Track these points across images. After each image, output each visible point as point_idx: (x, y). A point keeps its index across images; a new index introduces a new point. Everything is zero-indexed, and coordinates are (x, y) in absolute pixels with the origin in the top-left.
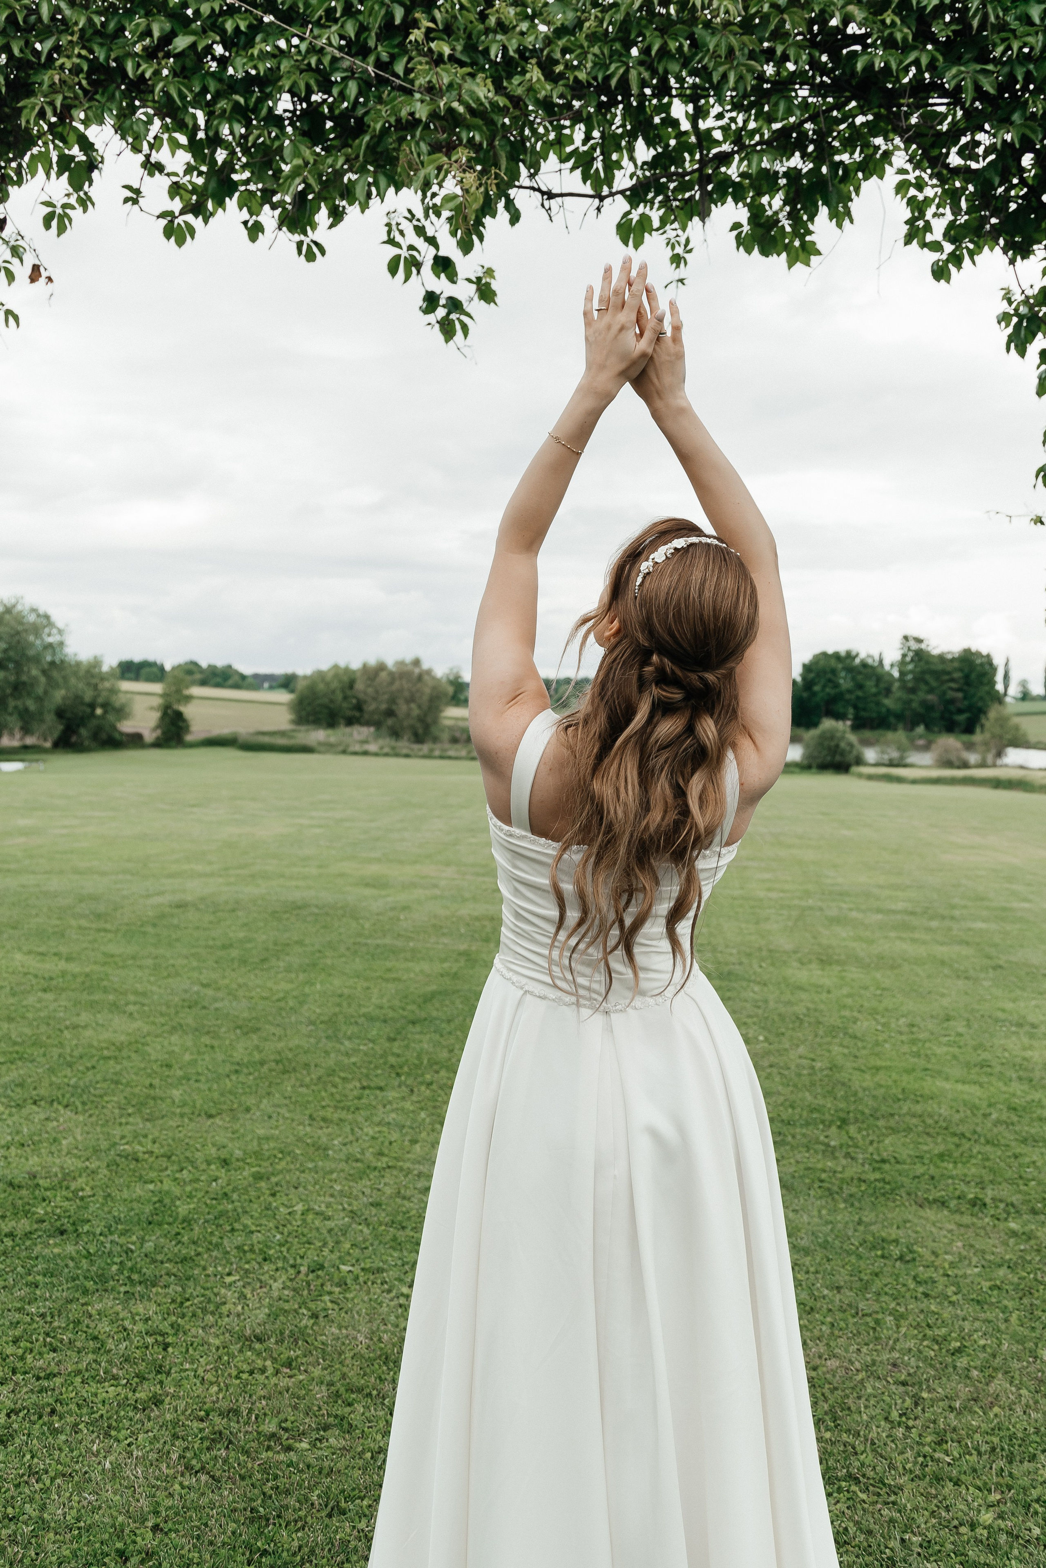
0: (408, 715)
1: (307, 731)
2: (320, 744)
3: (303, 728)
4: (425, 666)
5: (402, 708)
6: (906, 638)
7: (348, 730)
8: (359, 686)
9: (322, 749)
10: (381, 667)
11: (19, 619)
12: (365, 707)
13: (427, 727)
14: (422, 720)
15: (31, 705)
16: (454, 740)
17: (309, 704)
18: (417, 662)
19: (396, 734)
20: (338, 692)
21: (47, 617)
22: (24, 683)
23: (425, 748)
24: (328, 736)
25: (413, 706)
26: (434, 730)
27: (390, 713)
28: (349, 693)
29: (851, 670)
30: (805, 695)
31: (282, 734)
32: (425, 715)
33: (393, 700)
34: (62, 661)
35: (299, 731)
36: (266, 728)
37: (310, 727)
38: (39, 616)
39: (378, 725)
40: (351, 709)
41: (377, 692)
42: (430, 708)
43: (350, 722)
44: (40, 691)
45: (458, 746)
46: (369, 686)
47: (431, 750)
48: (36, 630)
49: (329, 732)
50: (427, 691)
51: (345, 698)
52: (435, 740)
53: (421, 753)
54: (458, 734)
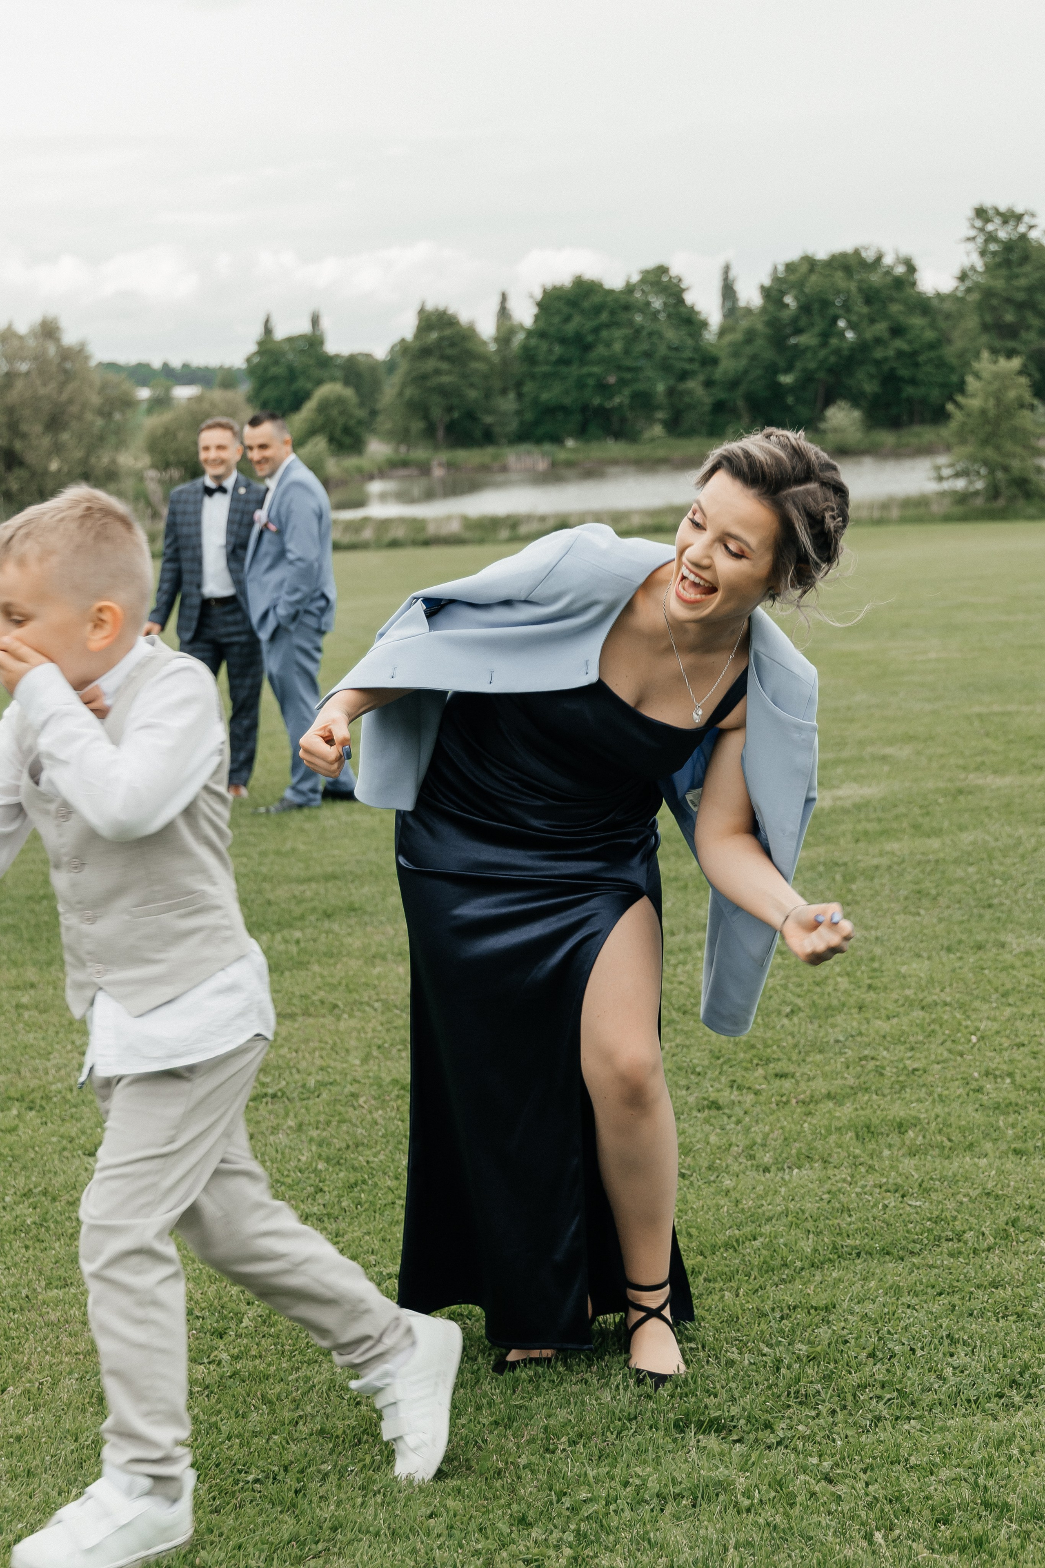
6: (981, 213)
29: (871, 296)
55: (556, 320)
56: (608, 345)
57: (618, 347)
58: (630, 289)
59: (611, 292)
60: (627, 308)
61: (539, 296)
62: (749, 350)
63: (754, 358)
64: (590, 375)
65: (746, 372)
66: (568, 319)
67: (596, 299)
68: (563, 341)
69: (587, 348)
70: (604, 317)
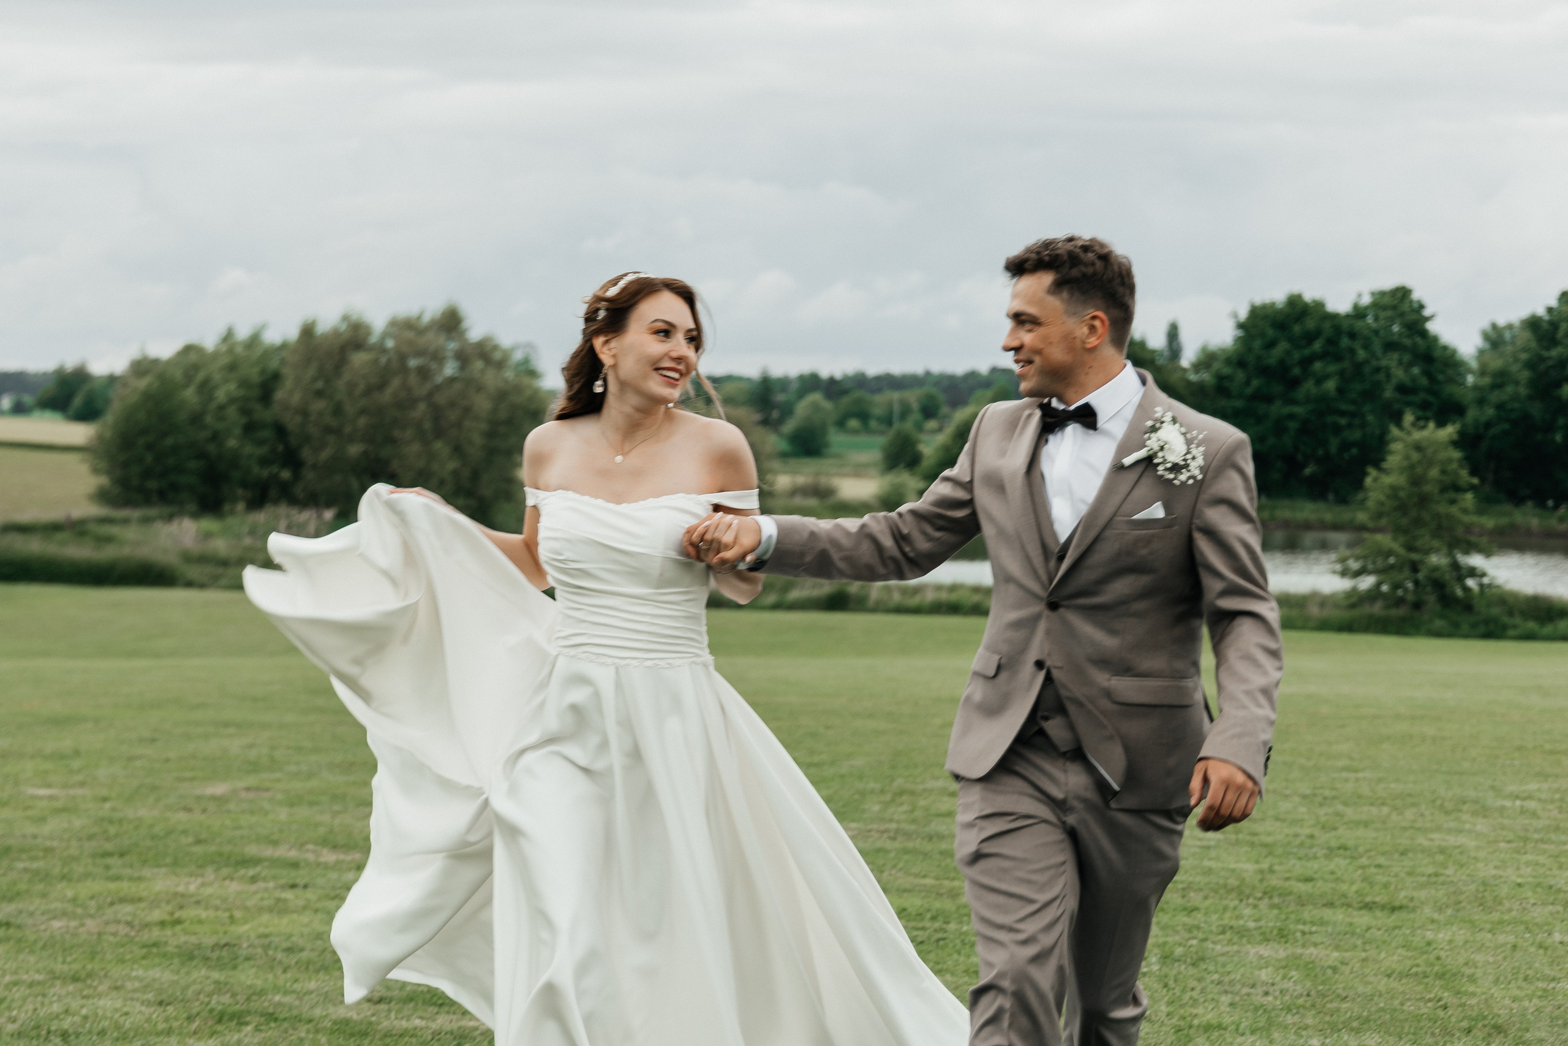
1: (146, 521)
2: (189, 558)
3: (135, 514)
8: (288, 394)
9: (193, 572)
12: (306, 453)
17: (149, 447)
20: (232, 412)
24: (208, 535)
25: (438, 446)
28: (263, 414)
30: (1536, 410)
31: (76, 528)
32: (475, 475)
35: (126, 521)
36: (25, 517)
37: (153, 512)
40: (264, 462)
41: (338, 410)
46: (319, 394)
49: (208, 524)
51: (250, 428)
55: (1257, 344)
56: (1320, 380)
57: (1331, 385)
58: (1359, 313)
59: (1334, 317)
60: (1352, 335)
61: (1243, 314)
62: (1495, 397)
63: (1500, 407)
64: (1291, 416)
65: (1488, 425)
66: (1271, 345)
67: (1310, 324)
68: (1264, 371)
69: (1295, 383)
70: (1317, 346)
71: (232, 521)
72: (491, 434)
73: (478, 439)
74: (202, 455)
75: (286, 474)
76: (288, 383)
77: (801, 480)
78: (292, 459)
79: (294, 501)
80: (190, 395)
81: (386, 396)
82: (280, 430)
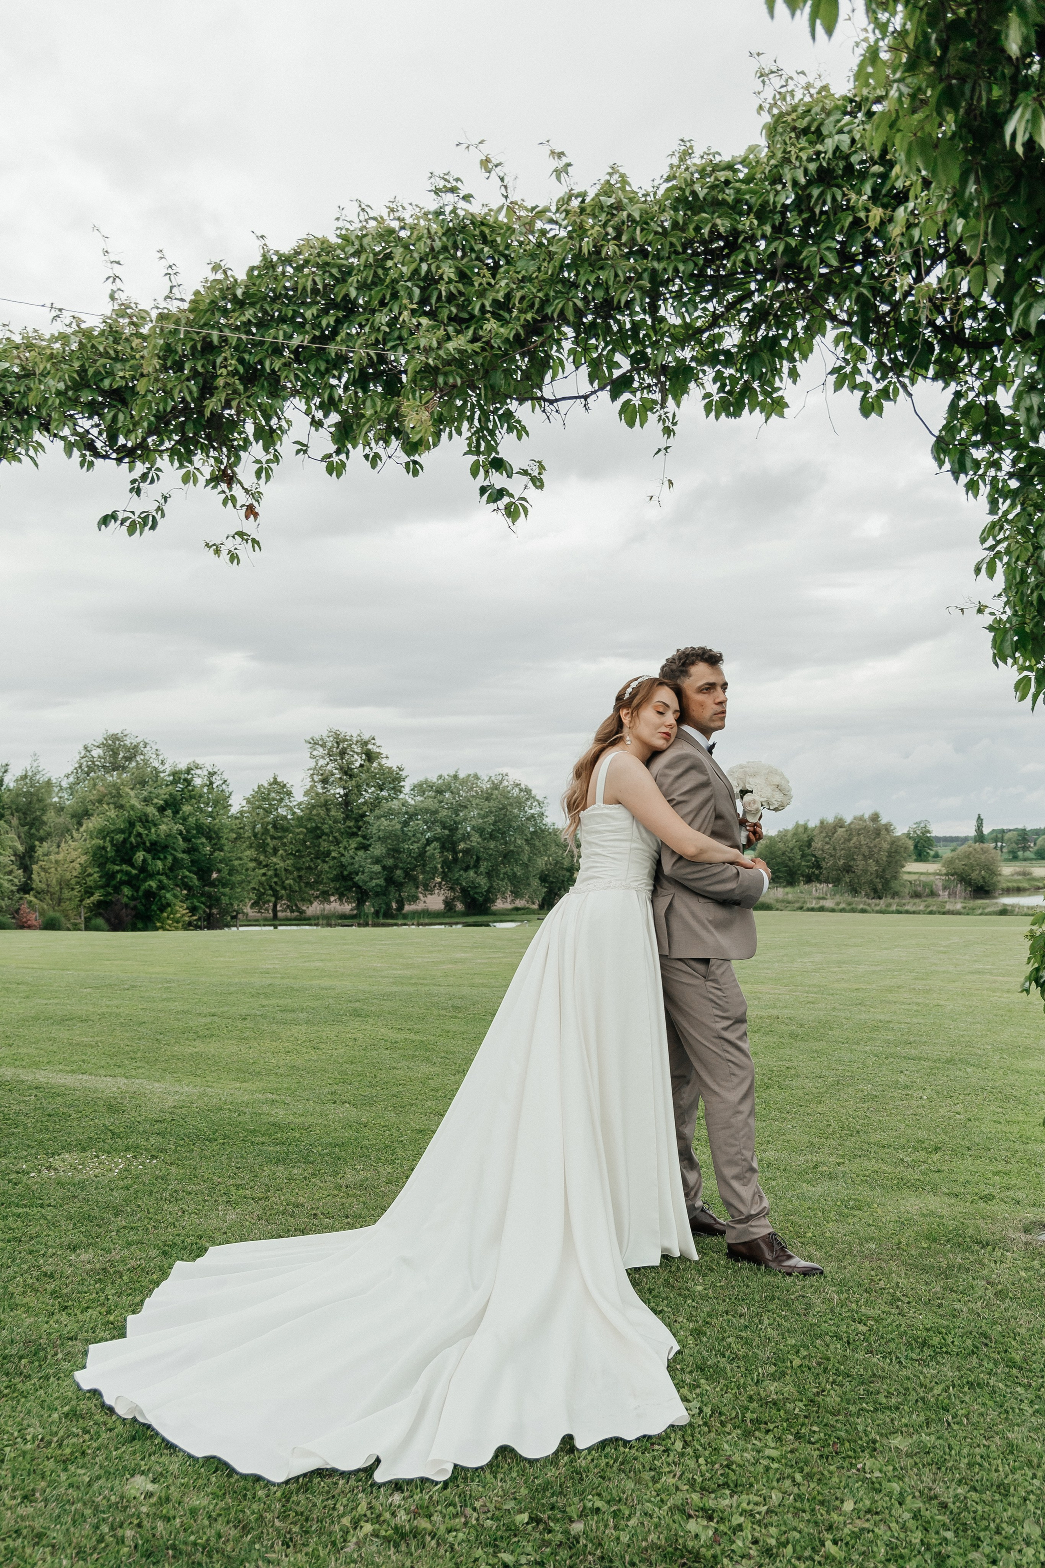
0: (865, 871)
4: (884, 820)
5: (860, 864)
7: (806, 886)
8: (817, 844)
10: (839, 823)
11: (505, 795)
12: (824, 864)
13: (886, 884)
14: (881, 875)
15: (519, 871)
16: (916, 895)
18: (875, 818)
19: (854, 891)
20: (796, 850)
21: (528, 791)
22: (512, 851)
23: (882, 903)
25: (871, 861)
26: (894, 885)
27: (848, 869)
28: (807, 851)
32: (884, 871)
33: (850, 857)
34: (543, 831)
38: (521, 790)
39: (837, 881)
40: (808, 867)
41: (834, 849)
42: (889, 863)
43: (809, 880)
44: (525, 858)
45: (917, 901)
46: (827, 843)
47: (890, 905)
48: (520, 804)
49: (788, 889)
50: (885, 846)
51: (804, 856)
52: (895, 894)
53: (878, 908)
54: (919, 889)
71: (797, 889)
72: (889, 856)
73: (885, 859)
74: (787, 866)
75: (817, 872)
76: (816, 840)
77: (1018, 869)
78: (819, 867)
79: (821, 882)
80: (781, 845)
81: (851, 844)
82: (814, 856)
